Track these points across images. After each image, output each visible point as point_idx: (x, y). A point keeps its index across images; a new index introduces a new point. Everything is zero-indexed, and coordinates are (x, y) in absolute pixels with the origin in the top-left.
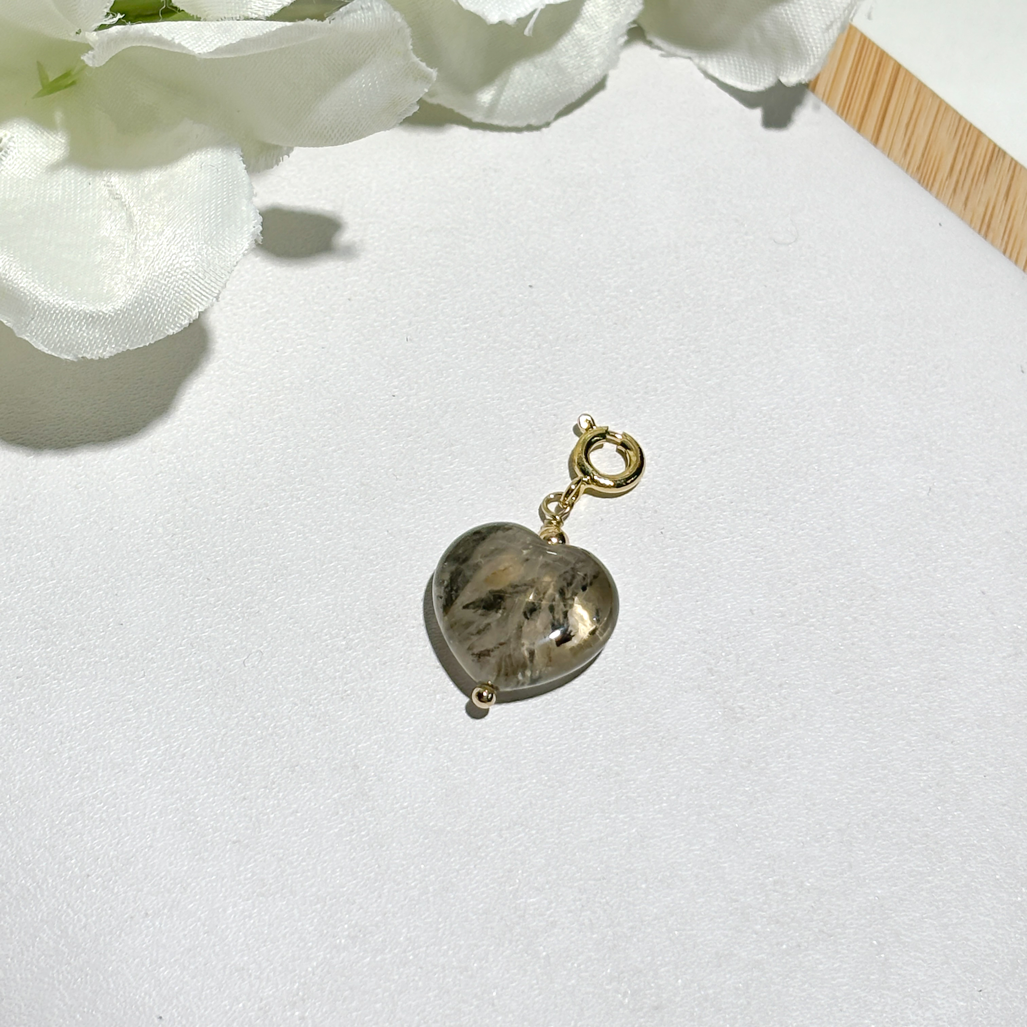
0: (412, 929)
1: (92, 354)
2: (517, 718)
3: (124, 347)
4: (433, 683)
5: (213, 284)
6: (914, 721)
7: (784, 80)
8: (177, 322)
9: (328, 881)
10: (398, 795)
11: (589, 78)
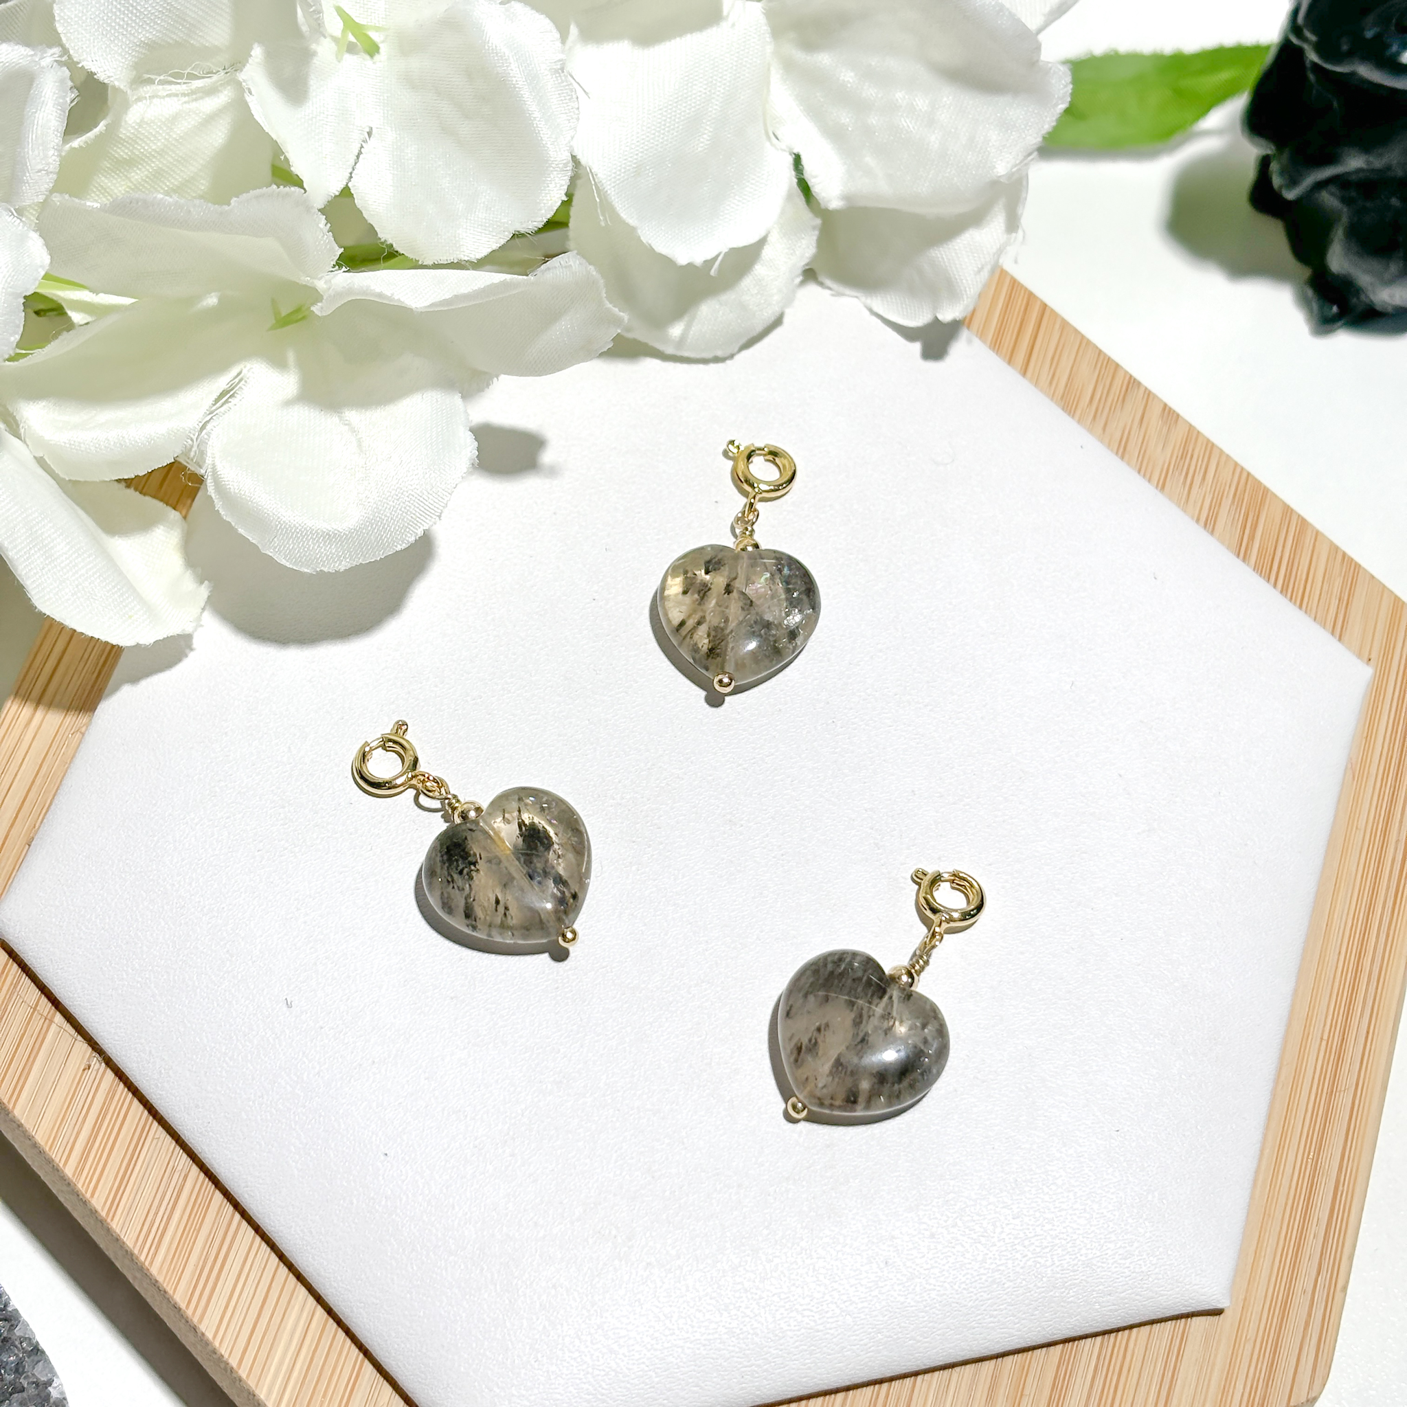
0: (610, 1075)
1: (329, 568)
2: (704, 887)
3: (357, 562)
4: (629, 856)
5: (435, 504)
6: (1058, 890)
7: (940, 317)
8: (405, 539)
9: (536, 1032)
10: (598, 956)
11: (768, 315)
